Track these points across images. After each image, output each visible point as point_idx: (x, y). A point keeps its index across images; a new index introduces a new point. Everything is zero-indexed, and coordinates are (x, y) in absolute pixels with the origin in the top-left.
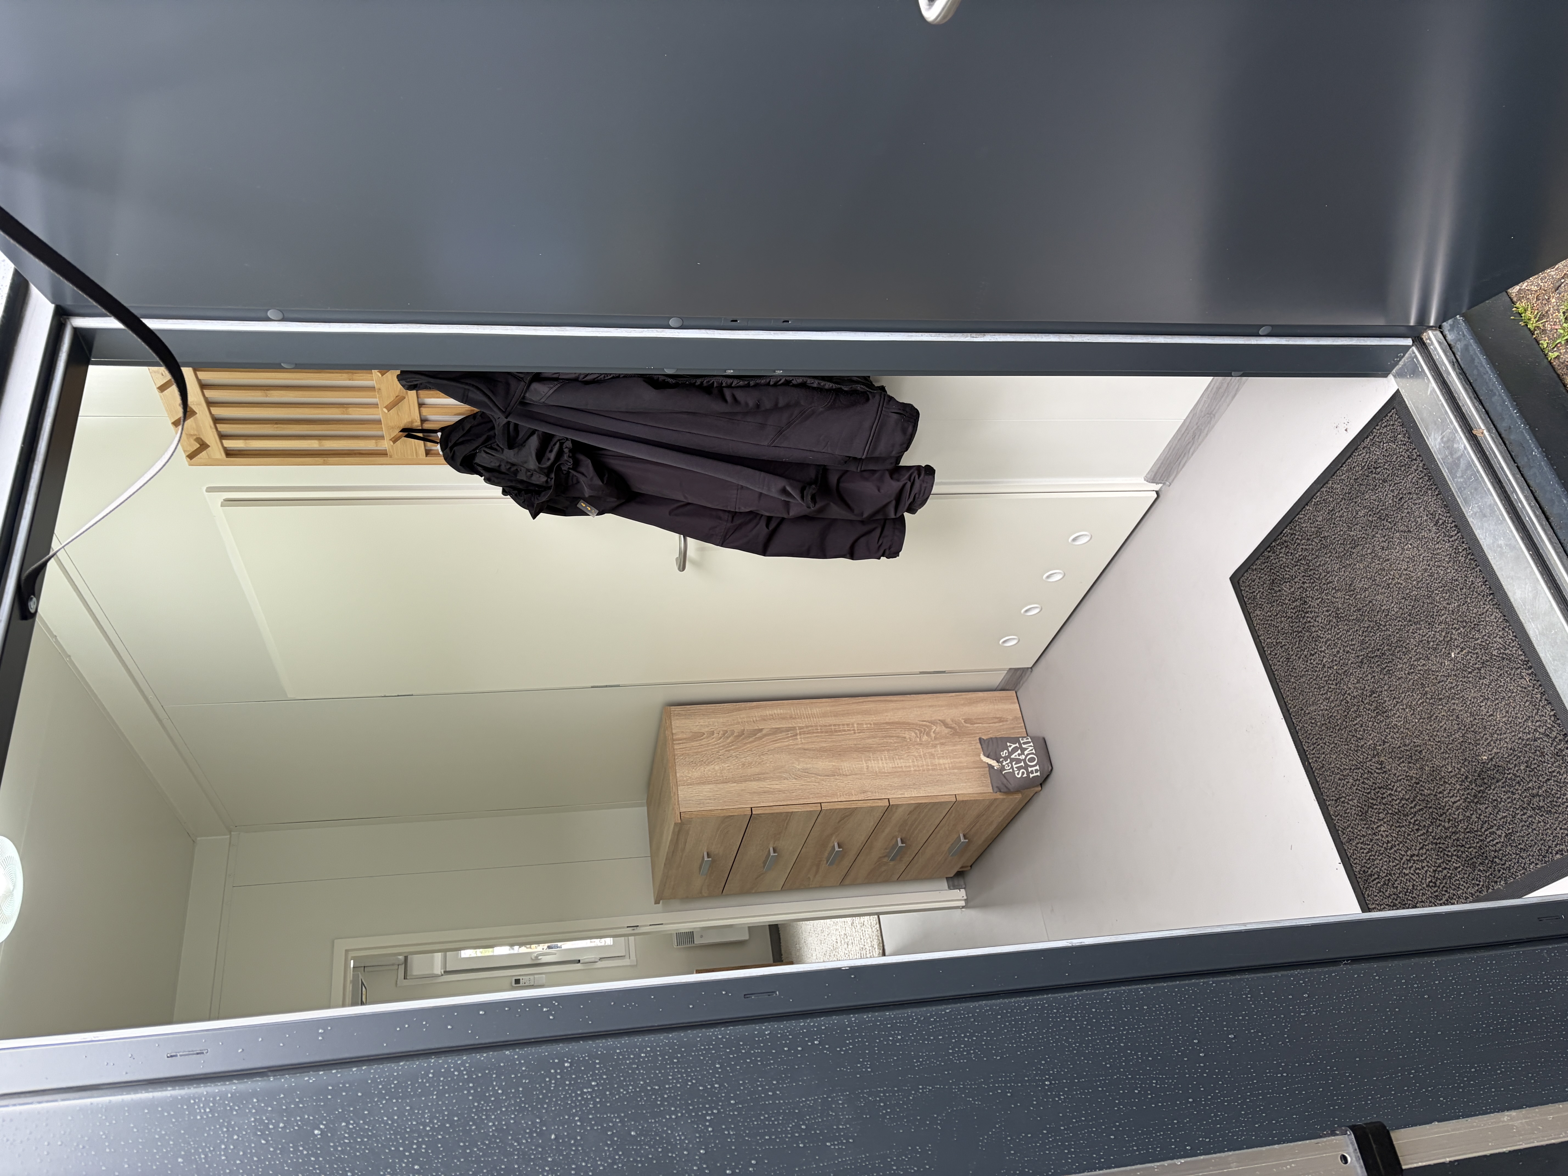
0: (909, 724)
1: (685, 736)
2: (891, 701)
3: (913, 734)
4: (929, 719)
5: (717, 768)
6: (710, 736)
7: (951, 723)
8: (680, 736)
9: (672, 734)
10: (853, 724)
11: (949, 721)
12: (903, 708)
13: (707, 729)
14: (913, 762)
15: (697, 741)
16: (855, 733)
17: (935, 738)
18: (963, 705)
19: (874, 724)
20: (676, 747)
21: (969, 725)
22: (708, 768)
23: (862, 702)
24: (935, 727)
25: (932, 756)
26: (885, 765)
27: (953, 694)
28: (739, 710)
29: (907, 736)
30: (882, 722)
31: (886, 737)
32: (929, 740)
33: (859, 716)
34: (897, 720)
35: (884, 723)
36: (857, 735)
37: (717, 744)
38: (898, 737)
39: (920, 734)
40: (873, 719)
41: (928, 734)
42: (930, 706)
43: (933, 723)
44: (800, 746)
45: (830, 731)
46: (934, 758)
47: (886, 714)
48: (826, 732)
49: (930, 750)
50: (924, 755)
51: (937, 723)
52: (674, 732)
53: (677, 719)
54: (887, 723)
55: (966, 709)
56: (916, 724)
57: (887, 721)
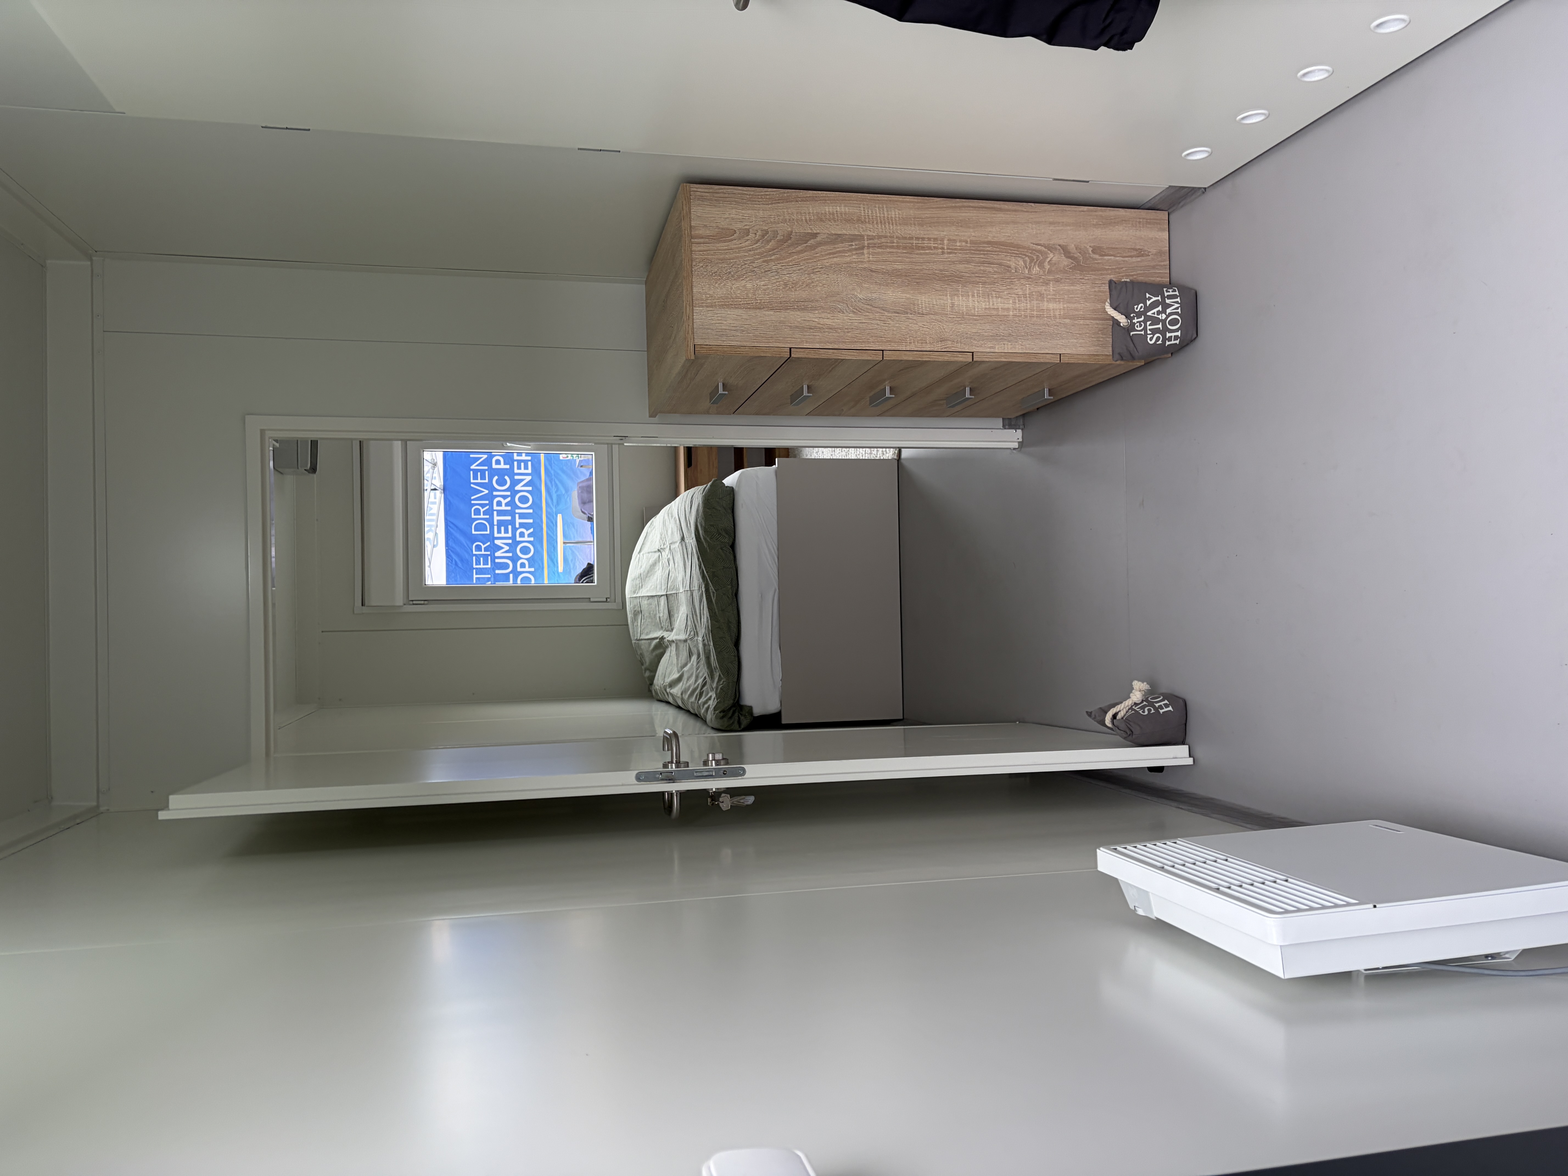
0: (1018, 246)
1: (708, 232)
2: (1000, 210)
3: (1021, 263)
4: (1046, 243)
5: (749, 285)
6: (743, 237)
7: (1074, 250)
8: (701, 232)
9: (691, 227)
10: (942, 240)
11: (1072, 247)
12: (1014, 222)
13: (739, 226)
14: (1014, 303)
15: (725, 241)
16: (943, 253)
17: (1050, 272)
18: (1096, 226)
19: (972, 242)
20: (694, 249)
21: (1097, 256)
22: (737, 284)
23: (960, 207)
24: (1051, 255)
25: (1041, 296)
26: (976, 304)
27: (1086, 208)
28: (787, 200)
29: (1013, 265)
30: (983, 240)
31: (983, 263)
32: (1042, 273)
33: (954, 228)
34: (1003, 240)
35: (984, 243)
36: (946, 256)
37: (753, 250)
38: (1000, 264)
39: (1030, 263)
40: (970, 234)
41: (1041, 265)
42: (1051, 223)
43: (1050, 248)
44: (865, 266)
45: (911, 246)
46: (1042, 301)
47: (990, 229)
48: (905, 248)
49: (1039, 289)
50: (1031, 294)
51: (1056, 249)
52: (693, 223)
53: (699, 205)
54: (989, 243)
55: (1098, 232)
56: (1028, 248)
57: (990, 239)
